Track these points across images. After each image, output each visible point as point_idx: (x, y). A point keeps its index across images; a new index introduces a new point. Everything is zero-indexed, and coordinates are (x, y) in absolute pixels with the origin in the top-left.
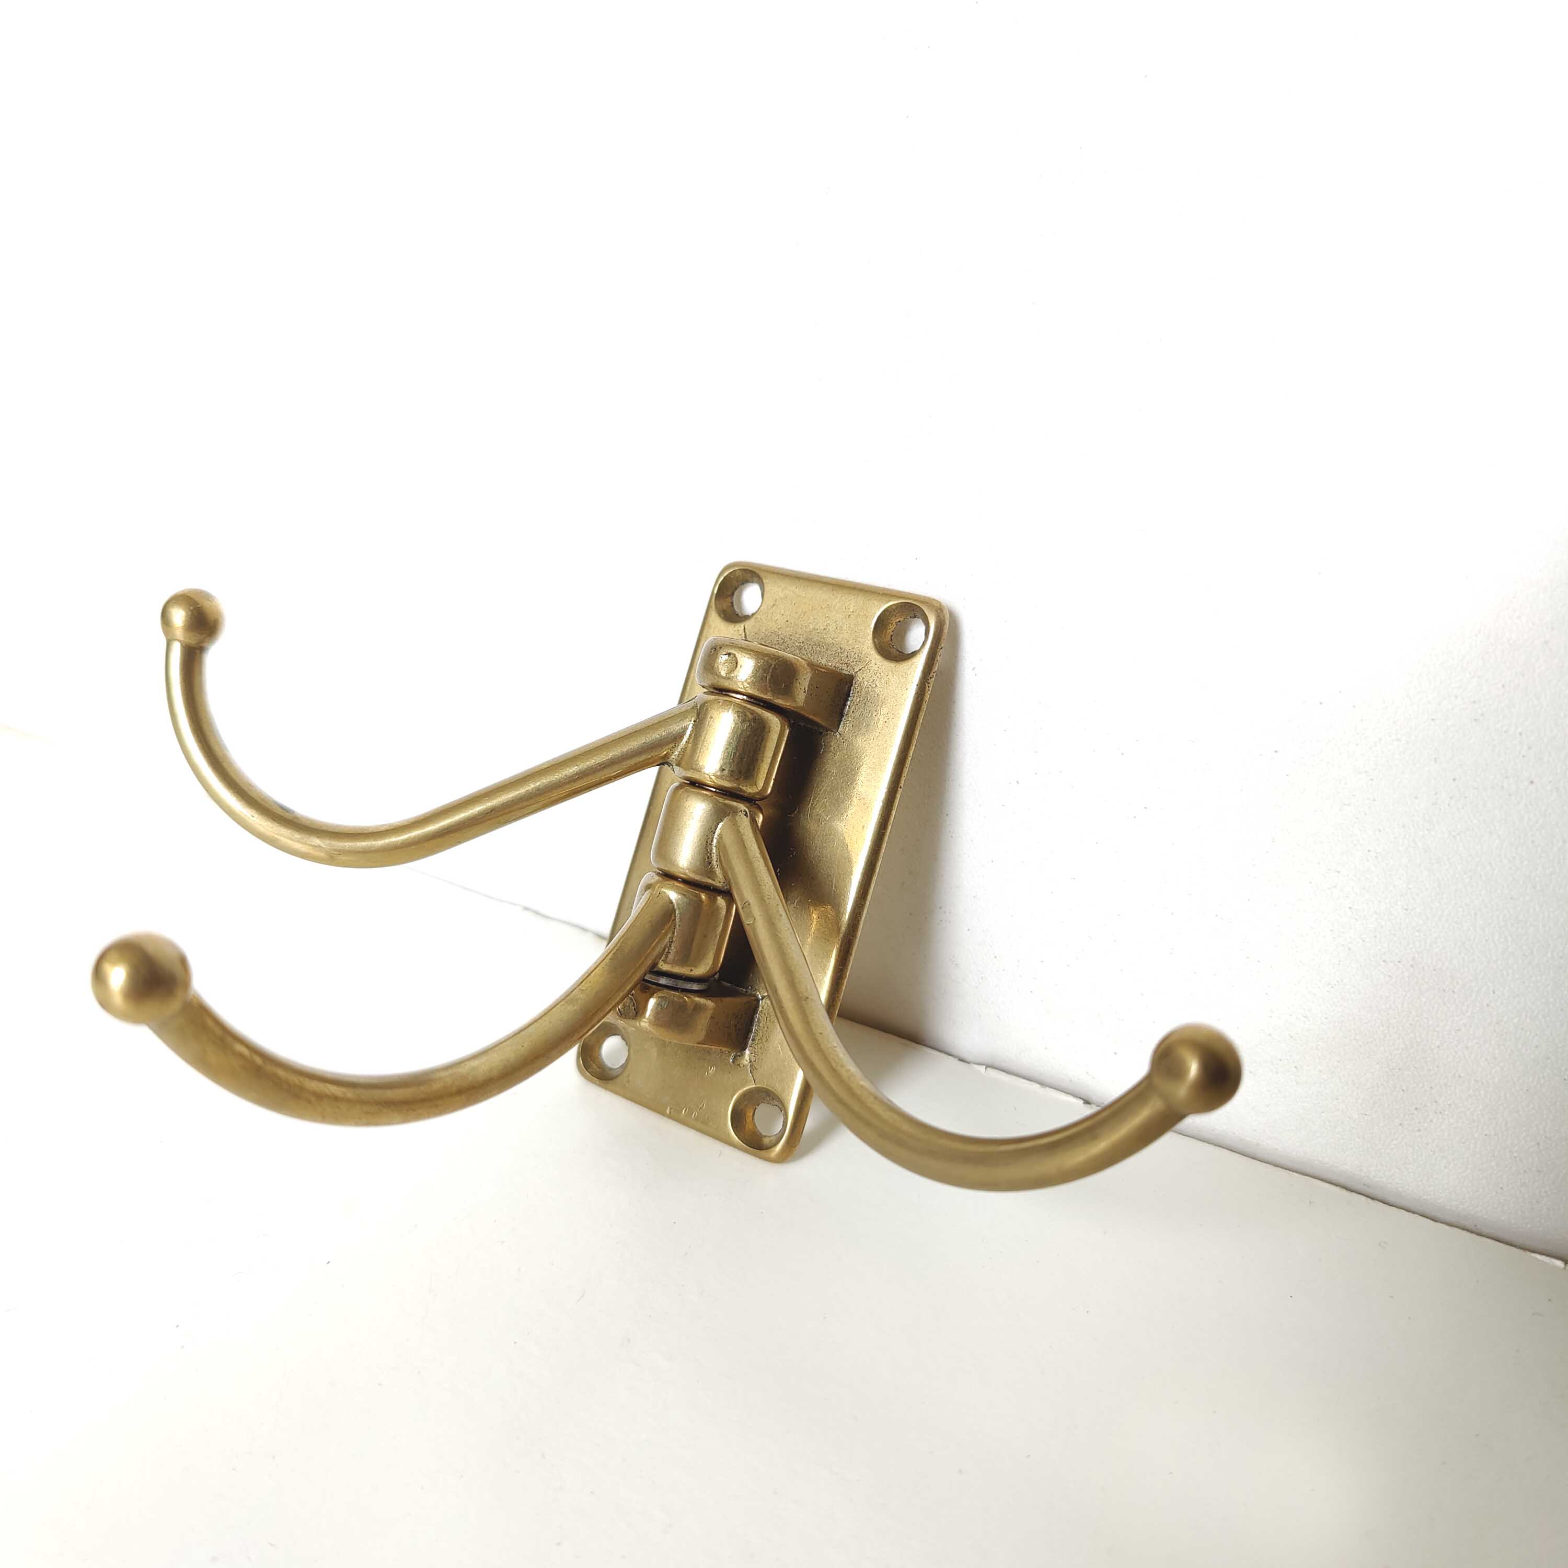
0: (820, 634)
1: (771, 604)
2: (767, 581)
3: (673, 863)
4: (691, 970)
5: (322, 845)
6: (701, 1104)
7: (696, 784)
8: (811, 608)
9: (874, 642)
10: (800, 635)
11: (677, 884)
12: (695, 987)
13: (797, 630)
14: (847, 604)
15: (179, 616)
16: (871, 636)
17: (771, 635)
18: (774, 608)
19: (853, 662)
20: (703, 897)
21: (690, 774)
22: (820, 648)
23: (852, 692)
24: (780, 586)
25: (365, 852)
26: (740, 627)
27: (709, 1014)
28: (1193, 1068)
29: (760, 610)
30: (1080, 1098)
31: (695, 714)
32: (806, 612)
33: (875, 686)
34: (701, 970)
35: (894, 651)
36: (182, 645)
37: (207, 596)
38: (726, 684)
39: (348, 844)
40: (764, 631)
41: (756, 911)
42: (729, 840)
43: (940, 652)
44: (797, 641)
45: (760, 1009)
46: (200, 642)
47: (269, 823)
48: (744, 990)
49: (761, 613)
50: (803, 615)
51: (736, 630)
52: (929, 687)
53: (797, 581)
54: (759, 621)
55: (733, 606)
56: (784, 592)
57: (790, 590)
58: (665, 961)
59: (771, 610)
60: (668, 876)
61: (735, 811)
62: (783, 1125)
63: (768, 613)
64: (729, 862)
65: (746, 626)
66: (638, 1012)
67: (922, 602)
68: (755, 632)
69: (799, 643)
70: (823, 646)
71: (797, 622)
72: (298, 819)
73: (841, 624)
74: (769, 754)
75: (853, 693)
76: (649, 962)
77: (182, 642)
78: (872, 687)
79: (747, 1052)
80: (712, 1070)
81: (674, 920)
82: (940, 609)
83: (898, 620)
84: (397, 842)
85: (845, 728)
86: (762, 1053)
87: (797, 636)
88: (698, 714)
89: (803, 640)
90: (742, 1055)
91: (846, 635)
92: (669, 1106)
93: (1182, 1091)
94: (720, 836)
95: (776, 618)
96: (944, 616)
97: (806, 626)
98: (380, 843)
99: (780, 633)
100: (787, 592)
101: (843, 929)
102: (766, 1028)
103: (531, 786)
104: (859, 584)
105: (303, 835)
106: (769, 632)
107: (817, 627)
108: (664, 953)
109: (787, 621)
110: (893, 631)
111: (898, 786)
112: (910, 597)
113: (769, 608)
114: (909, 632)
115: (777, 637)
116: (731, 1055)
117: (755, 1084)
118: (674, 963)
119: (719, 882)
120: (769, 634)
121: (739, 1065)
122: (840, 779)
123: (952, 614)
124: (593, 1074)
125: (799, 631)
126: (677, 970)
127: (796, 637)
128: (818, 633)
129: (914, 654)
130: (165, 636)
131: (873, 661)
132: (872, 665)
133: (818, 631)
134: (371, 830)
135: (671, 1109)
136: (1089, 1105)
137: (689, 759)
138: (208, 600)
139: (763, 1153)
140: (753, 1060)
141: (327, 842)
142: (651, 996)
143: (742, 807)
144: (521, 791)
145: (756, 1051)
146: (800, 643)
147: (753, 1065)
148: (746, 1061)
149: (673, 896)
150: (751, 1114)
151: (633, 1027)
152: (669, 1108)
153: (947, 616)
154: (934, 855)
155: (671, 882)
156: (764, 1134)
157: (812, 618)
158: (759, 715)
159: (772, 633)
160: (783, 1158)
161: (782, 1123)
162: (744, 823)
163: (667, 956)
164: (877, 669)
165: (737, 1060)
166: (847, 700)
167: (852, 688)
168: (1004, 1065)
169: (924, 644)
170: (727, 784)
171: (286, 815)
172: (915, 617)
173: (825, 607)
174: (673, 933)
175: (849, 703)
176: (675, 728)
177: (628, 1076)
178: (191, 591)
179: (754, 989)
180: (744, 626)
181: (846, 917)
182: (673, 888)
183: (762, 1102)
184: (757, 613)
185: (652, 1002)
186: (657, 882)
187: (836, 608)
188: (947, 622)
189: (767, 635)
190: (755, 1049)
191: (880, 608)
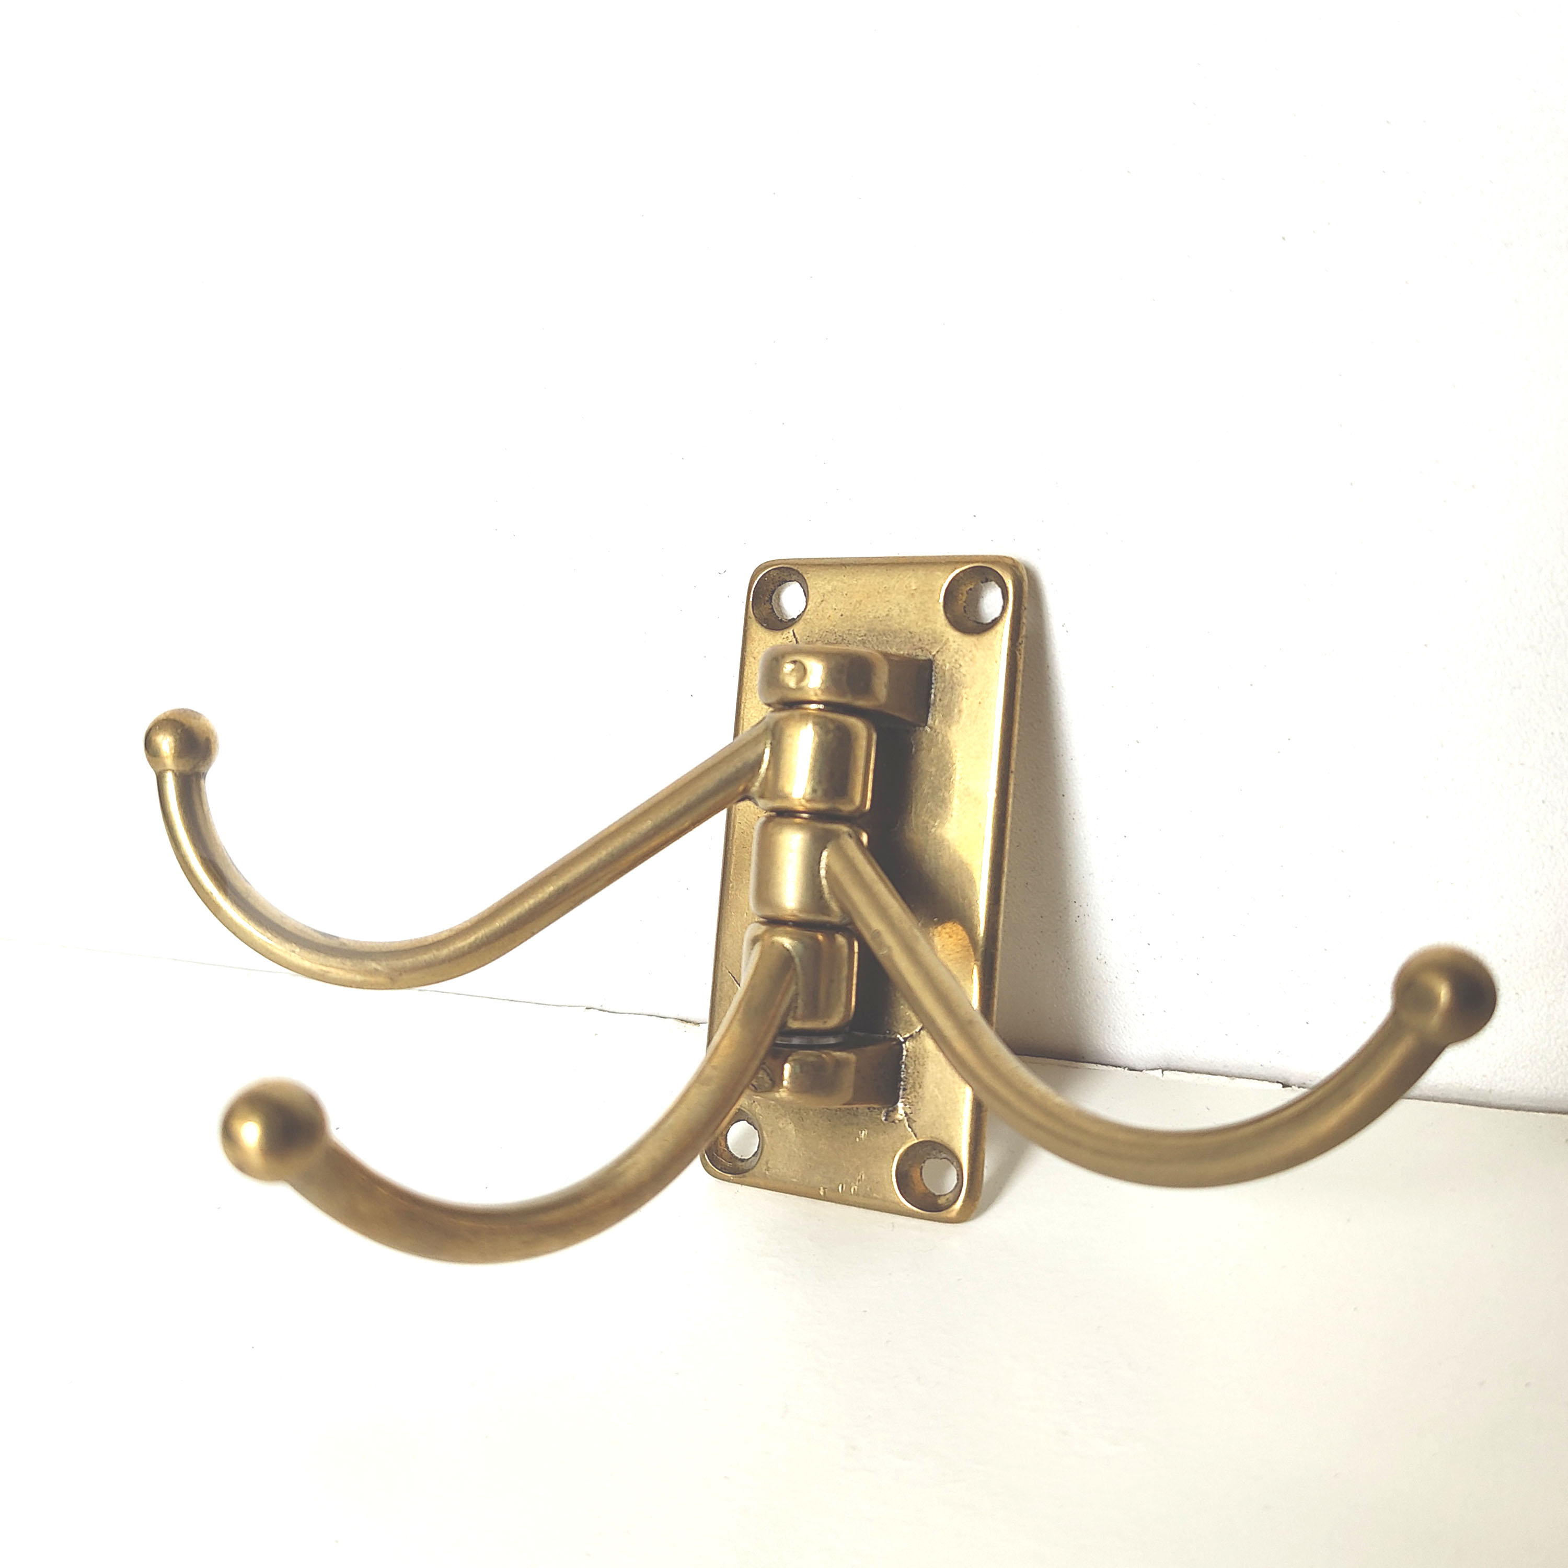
0: (883, 622)
1: (819, 600)
2: (809, 575)
3: (778, 907)
4: (825, 1022)
5: (379, 968)
6: (859, 1175)
7: (785, 814)
8: (866, 595)
9: (947, 618)
10: (860, 627)
11: (789, 929)
12: (832, 1041)
13: (856, 623)
14: (907, 582)
15: (166, 743)
16: (942, 612)
17: (826, 635)
18: (823, 605)
19: (927, 645)
20: (820, 937)
21: (778, 804)
22: (886, 637)
23: (933, 678)
24: (826, 578)
25: (429, 965)
26: (789, 633)
27: (852, 1069)
28: (1443, 993)
29: (807, 609)
30: (1278, 1082)
31: (769, 735)
32: (861, 601)
33: (958, 666)
34: (834, 1021)
35: (970, 624)
36: (175, 775)
37: (195, 715)
38: (798, 696)
39: (408, 962)
40: (817, 631)
41: (889, 939)
42: (838, 868)
43: (1025, 614)
44: (857, 635)
45: (905, 1053)
46: (195, 767)
47: (314, 955)
48: (882, 1036)
49: (810, 613)
50: (858, 605)
51: (785, 637)
52: (1020, 654)
53: (844, 567)
54: (808, 622)
55: (774, 611)
56: (832, 584)
57: (839, 581)
58: (795, 1019)
59: (820, 608)
60: (774, 922)
61: (835, 836)
62: (958, 1179)
63: (818, 611)
64: (844, 891)
65: (795, 631)
66: (776, 1082)
67: (993, 563)
68: (808, 635)
69: (860, 637)
70: (889, 634)
71: (853, 614)
72: (344, 944)
73: (904, 605)
74: (861, 763)
75: (935, 680)
76: (777, 1022)
77: (175, 771)
78: (956, 668)
79: (900, 1105)
80: (863, 1134)
81: (795, 970)
82: (1014, 566)
83: (968, 588)
84: (464, 947)
85: (935, 720)
86: (917, 1102)
87: (858, 629)
88: (773, 735)
89: (865, 632)
90: (895, 1110)
91: (913, 617)
92: (822, 1186)
93: (1435, 1021)
94: (828, 867)
95: (828, 615)
96: (1021, 573)
97: (864, 616)
98: (445, 952)
99: (836, 630)
100: (835, 583)
101: (981, 943)
102: (916, 1073)
103: (603, 853)
104: (914, 557)
105: (355, 962)
106: (824, 632)
107: (877, 615)
108: (791, 1008)
109: (842, 615)
110: (965, 602)
111: (1009, 771)
112: (977, 559)
113: (817, 604)
114: (981, 600)
115: (834, 635)
116: (881, 1113)
117: (918, 1139)
118: (804, 1018)
119: (836, 917)
120: (824, 634)
121: (893, 1122)
122: (942, 777)
123: (1028, 570)
124: (723, 1170)
125: (859, 623)
126: (809, 1025)
127: (855, 631)
128: (881, 621)
129: (996, 622)
130: (153, 767)
131: (951, 639)
132: (951, 643)
133: (881, 619)
134: (430, 941)
135: (824, 1189)
136: (1289, 1088)
137: (772, 789)
138: (195, 718)
139: (943, 1214)
140: (909, 1111)
141: (384, 963)
142: (785, 1062)
143: (844, 828)
144: (593, 861)
145: (910, 1101)
146: (862, 636)
147: (909, 1118)
148: (901, 1115)
149: (787, 942)
150: (919, 1174)
151: (773, 1100)
152: (822, 1188)
153: (1024, 572)
154: (1057, 844)
155: (782, 929)
156: (937, 1194)
157: (869, 606)
158: (840, 722)
159: (827, 632)
160: (964, 1216)
161: (956, 1177)
162: (850, 846)
163: (795, 1012)
164: (957, 647)
165: (890, 1116)
166: (931, 688)
167: (933, 674)
168: (1181, 1065)
169: (1004, 609)
170: (821, 806)
171: (333, 943)
172: (987, 581)
173: (883, 591)
174: (797, 984)
175: (933, 691)
176: (750, 756)
177: (767, 1163)
178: (173, 712)
179: (893, 1033)
180: (793, 631)
181: (981, 930)
182: (786, 934)
183: (928, 1159)
184: (806, 613)
185: (787, 1068)
186: (766, 932)
187: (896, 589)
188: (1026, 578)
189: (822, 635)
190: (908, 1099)
191: (945, 579)
